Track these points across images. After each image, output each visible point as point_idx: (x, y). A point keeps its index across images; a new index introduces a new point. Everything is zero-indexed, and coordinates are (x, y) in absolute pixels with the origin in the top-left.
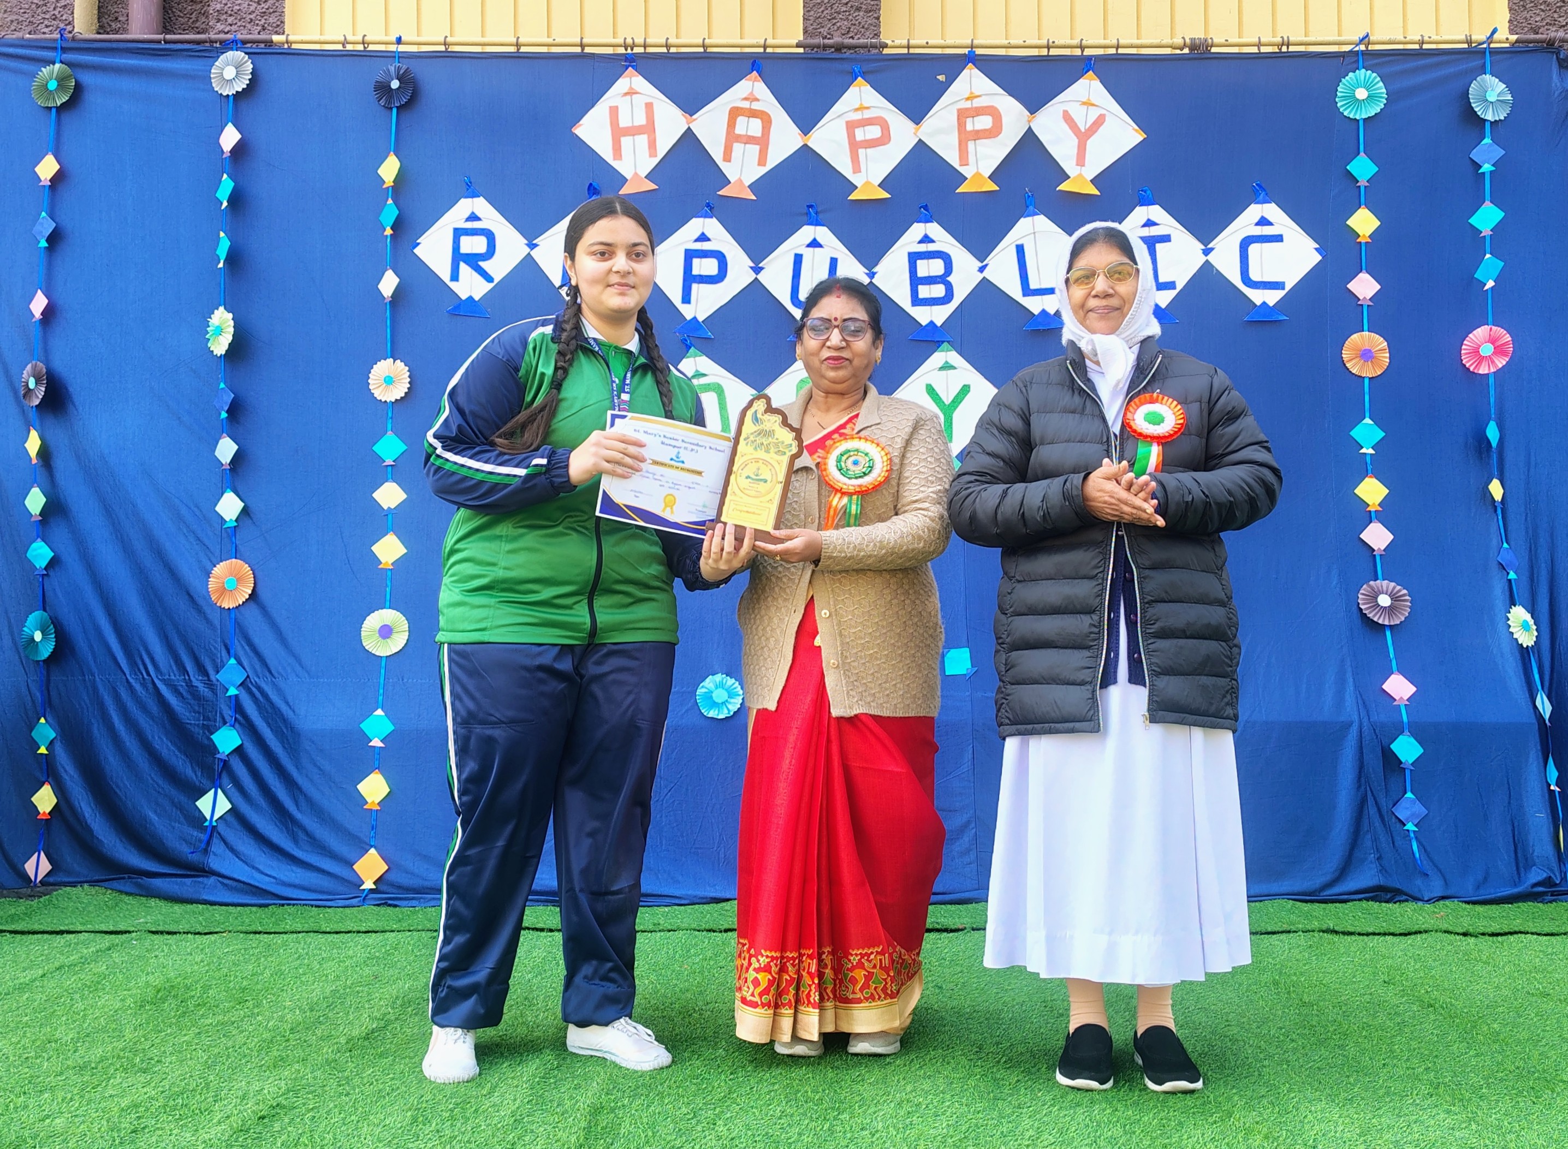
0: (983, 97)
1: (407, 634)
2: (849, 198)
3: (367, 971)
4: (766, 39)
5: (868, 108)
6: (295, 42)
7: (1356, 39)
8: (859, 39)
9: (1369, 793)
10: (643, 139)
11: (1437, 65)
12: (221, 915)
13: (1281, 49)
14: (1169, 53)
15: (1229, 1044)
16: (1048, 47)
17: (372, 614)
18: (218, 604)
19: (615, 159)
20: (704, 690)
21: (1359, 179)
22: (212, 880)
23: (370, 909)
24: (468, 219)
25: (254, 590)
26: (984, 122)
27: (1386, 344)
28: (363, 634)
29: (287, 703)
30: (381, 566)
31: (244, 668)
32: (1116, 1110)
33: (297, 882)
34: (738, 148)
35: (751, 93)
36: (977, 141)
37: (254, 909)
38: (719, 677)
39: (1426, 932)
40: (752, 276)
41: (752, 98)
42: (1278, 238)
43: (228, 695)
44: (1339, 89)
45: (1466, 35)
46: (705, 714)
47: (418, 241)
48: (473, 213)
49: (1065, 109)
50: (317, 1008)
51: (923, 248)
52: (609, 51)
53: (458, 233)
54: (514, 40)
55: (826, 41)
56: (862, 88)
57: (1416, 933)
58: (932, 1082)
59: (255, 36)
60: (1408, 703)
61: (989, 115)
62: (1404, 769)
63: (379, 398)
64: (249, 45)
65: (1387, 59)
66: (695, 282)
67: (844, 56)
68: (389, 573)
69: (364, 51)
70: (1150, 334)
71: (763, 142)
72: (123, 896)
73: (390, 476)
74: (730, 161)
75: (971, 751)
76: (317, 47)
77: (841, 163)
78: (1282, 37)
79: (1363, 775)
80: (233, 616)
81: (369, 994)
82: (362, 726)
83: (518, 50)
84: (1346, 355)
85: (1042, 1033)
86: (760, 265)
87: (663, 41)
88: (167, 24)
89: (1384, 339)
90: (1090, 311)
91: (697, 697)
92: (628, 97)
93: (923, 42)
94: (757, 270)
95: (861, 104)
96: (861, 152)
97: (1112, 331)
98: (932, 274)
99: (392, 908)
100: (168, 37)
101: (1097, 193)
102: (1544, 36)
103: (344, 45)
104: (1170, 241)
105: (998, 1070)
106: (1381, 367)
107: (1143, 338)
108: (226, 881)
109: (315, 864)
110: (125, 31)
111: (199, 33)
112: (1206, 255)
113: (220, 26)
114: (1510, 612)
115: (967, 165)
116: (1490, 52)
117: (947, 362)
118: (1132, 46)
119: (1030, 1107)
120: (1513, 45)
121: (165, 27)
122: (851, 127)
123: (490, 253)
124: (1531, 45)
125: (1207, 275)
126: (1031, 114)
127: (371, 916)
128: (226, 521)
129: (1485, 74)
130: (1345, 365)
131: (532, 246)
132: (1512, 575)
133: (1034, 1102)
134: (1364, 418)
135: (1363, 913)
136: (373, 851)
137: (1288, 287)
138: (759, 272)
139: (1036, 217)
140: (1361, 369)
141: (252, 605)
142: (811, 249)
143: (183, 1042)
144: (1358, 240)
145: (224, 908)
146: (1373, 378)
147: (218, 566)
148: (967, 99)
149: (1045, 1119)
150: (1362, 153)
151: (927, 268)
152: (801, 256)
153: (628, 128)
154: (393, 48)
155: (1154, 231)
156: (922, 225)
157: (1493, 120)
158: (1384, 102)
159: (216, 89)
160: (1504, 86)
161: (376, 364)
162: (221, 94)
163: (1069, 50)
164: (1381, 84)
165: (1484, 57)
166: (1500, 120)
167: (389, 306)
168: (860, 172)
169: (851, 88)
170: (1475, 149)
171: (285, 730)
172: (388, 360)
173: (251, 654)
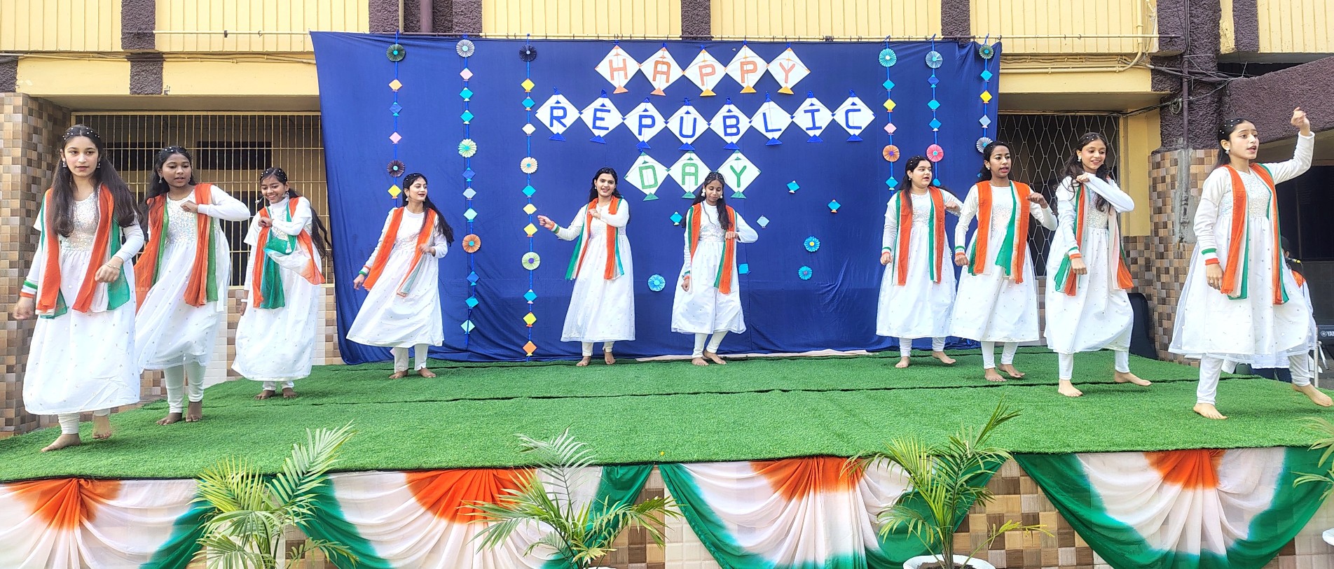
0: (750, 57)
1: (539, 261)
2: (700, 95)
4: (668, 35)
5: (707, 61)
6: (489, 36)
7: (886, 37)
8: (703, 34)
10: (622, 73)
11: (914, 47)
13: (859, 40)
14: (818, 41)
16: (774, 38)
17: (526, 254)
19: (612, 80)
20: (651, 281)
21: (887, 89)
22: (470, 353)
23: (529, 362)
24: (556, 103)
25: (480, 246)
27: (898, 150)
28: (523, 262)
29: (496, 288)
30: (528, 236)
31: (478, 275)
33: (500, 353)
34: (658, 76)
36: (748, 74)
38: (656, 276)
40: (665, 125)
41: (663, 57)
42: (859, 110)
43: (471, 285)
44: (880, 55)
45: (925, 36)
46: (652, 290)
47: (537, 111)
48: (558, 101)
49: (780, 62)
51: (728, 114)
52: (608, 39)
53: (552, 108)
54: (571, 35)
55: (690, 35)
56: (704, 53)
59: (472, 33)
61: (752, 64)
63: (525, 172)
64: (470, 37)
65: (897, 44)
66: (643, 127)
67: (697, 41)
68: (531, 238)
69: (516, 39)
71: (667, 74)
73: (530, 201)
74: (655, 81)
76: (495, 38)
77: (697, 82)
78: (859, 36)
80: (473, 256)
82: (525, 296)
83: (572, 38)
84: (884, 153)
87: (628, 36)
88: (436, 29)
89: (899, 147)
91: (649, 284)
92: (616, 57)
93: (727, 36)
95: (704, 59)
96: (705, 77)
98: (732, 124)
99: (538, 362)
100: (437, 33)
101: (793, 93)
102: (953, 36)
103: (507, 37)
104: (819, 111)
106: (897, 158)
108: (475, 354)
109: (509, 347)
110: (417, 31)
111: (451, 32)
112: (833, 117)
113: (459, 30)
115: (744, 83)
116: (934, 42)
117: (738, 157)
118: (806, 39)
120: (942, 40)
122: (701, 68)
123: (565, 116)
124: (948, 40)
126: (768, 64)
127: (531, 365)
128: (468, 220)
129: (932, 50)
130: (884, 157)
131: (581, 113)
134: (890, 177)
136: (530, 342)
137: (863, 129)
139: (770, 102)
140: (890, 159)
142: (686, 115)
144: (888, 111)
146: (893, 162)
148: (744, 58)
150: (888, 80)
151: (730, 122)
152: (683, 117)
153: (616, 68)
154: (526, 38)
155: (813, 108)
156: (727, 106)
157: (935, 68)
158: (896, 61)
159: (459, 54)
160: (939, 54)
161: (524, 159)
162: (462, 56)
163: (781, 40)
164: (894, 54)
165: (932, 44)
166: (938, 68)
167: (529, 138)
168: (704, 85)
169: (700, 53)
170: (929, 79)
171: (495, 298)
172: (528, 158)
173: (480, 270)
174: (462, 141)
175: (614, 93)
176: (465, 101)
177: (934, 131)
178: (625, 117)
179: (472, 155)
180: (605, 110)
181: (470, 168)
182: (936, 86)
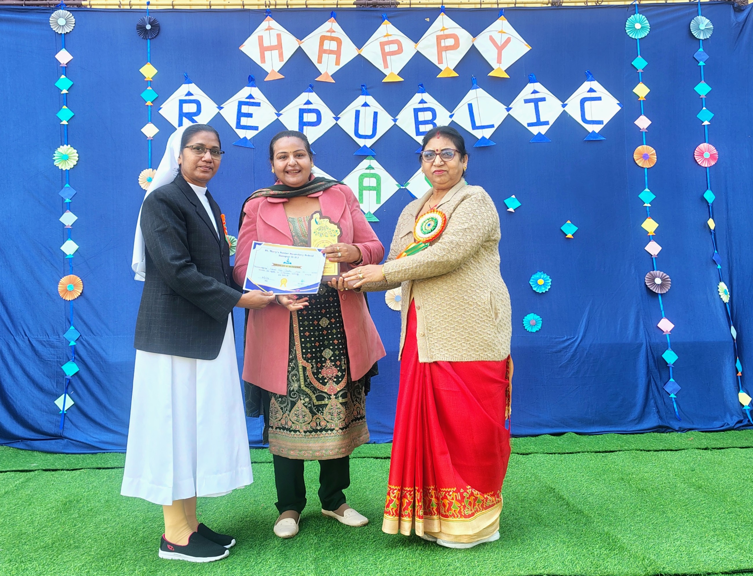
0: (449, 29)
2: (383, 81)
5: (391, 35)
6: (94, 5)
9: (652, 378)
10: (276, 53)
11: (674, 11)
13: (597, 4)
14: (540, 6)
16: (481, 4)
18: (64, 298)
19: (261, 63)
21: (638, 69)
22: (66, 440)
24: (187, 95)
25: (82, 291)
26: (450, 42)
27: (655, 151)
29: (102, 349)
31: (78, 331)
33: (110, 441)
34: (325, 56)
35: (331, 29)
36: (447, 52)
39: (687, 448)
40: (335, 122)
41: (331, 31)
42: (599, 99)
43: (70, 345)
44: (627, 23)
47: (161, 107)
48: (189, 92)
49: (491, 35)
51: (421, 106)
52: (257, 7)
53: (182, 102)
54: (208, 3)
55: (369, 2)
56: (387, 25)
59: (72, 2)
60: (671, 332)
61: (453, 38)
62: (668, 364)
64: (70, 6)
65: (649, 8)
66: (305, 125)
67: (378, 9)
69: (130, 9)
71: (338, 53)
74: (321, 63)
76: (104, 7)
77: (378, 64)
79: (649, 370)
80: (72, 304)
84: (635, 157)
86: (338, 116)
87: (285, 2)
89: (654, 148)
92: (268, 31)
93: (418, 2)
94: (337, 119)
95: (387, 33)
96: (388, 57)
98: (426, 119)
100: (27, 2)
101: (508, 76)
103: (119, 6)
104: (545, 100)
106: (653, 162)
108: (72, 442)
109: (119, 431)
112: (564, 107)
114: (719, 285)
115: (442, 63)
116: (700, 4)
118: (522, 3)
122: (382, 45)
123: (198, 112)
125: (564, 118)
126: (474, 37)
128: (67, 255)
129: (698, 15)
130: (635, 162)
131: (221, 108)
132: (719, 267)
134: (645, 188)
135: (652, 439)
137: (605, 123)
138: (338, 120)
139: (477, 89)
140: (643, 164)
141: (81, 297)
142: (364, 108)
144: (639, 99)
146: (649, 168)
147: (62, 278)
148: (441, 30)
150: (639, 56)
151: (424, 116)
152: (359, 111)
153: (268, 47)
154: (145, 7)
155: (537, 96)
156: (420, 94)
157: (703, 39)
158: (649, 30)
159: (54, 30)
160: (709, 20)
161: (143, 171)
162: (57, 32)
163: (490, 5)
164: (647, 21)
165: (697, 7)
166: (707, 38)
167: (150, 142)
168: (388, 68)
169: (382, 25)
170: (696, 54)
171: (101, 363)
172: (149, 169)
173: (82, 324)
174: (59, 147)
175: (265, 80)
176: (62, 93)
177: (704, 125)
178: (280, 112)
179: (72, 167)
180: (253, 102)
181: (69, 184)
182: (704, 64)
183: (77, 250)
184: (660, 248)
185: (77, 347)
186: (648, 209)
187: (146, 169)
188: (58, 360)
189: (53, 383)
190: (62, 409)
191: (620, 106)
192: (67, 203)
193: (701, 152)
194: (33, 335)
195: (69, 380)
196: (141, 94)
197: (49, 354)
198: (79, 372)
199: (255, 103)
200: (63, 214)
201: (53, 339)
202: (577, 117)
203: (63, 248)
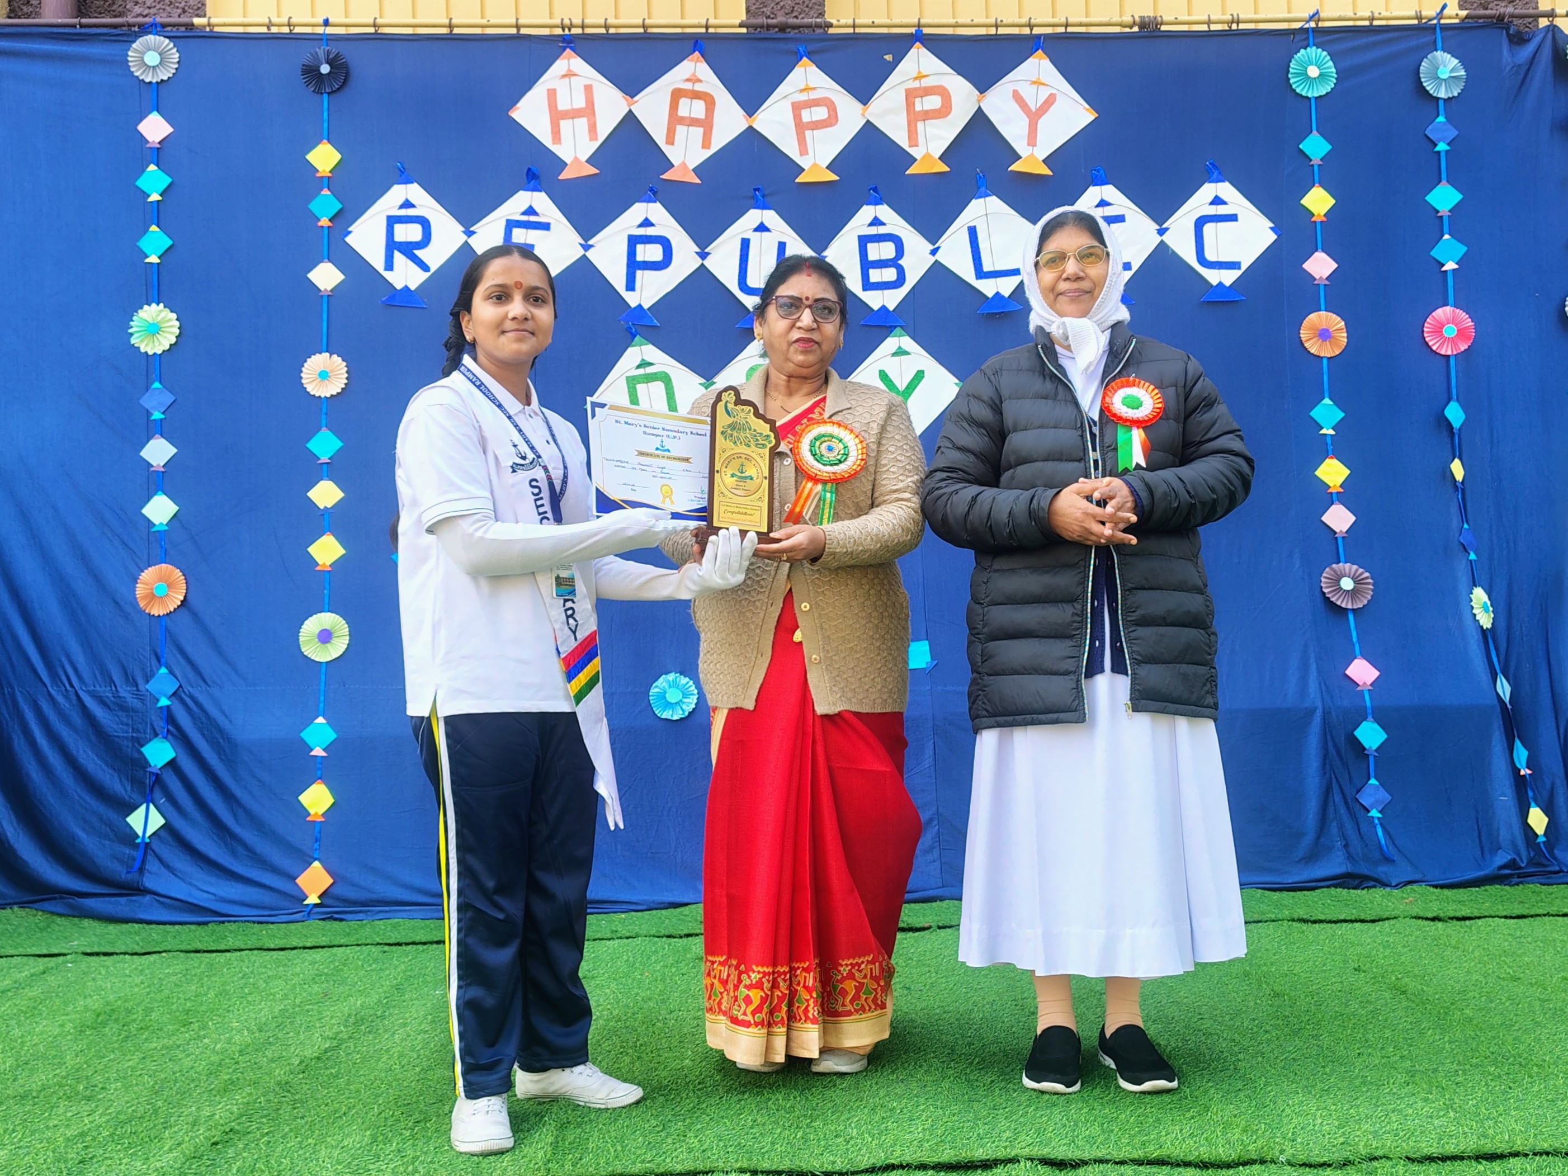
0: (932, 76)
1: (348, 638)
2: (797, 180)
3: (316, 988)
4: (708, 20)
5: (814, 89)
6: (218, 25)
7: (1306, 15)
8: (803, 18)
9: (1334, 780)
10: (582, 123)
11: (1390, 41)
12: (158, 934)
13: (1230, 27)
14: (1117, 31)
15: (1203, 1038)
16: (997, 26)
17: (310, 619)
18: (147, 611)
19: (554, 143)
20: (656, 690)
21: (1312, 158)
22: (148, 898)
23: (315, 924)
24: (402, 207)
25: (185, 597)
26: (933, 102)
27: (1343, 323)
28: (301, 639)
29: (223, 712)
30: (318, 568)
31: (176, 678)
32: (1093, 1109)
33: (237, 898)
34: (681, 130)
35: (694, 74)
36: (926, 122)
37: (193, 927)
38: (671, 676)
39: (1395, 918)
40: (697, 262)
41: (694, 79)
42: (1233, 218)
44: (1292, 65)
45: (1416, 11)
46: (659, 715)
47: (350, 229)
48: (407, 200)
49: (1015, 88)
50: (266, 1029)
51: (873, 231)
52: (546, 32)
53: (392, 221)
54: (447, 21)
55: (770, 21)
56: (808, 68)
57: (1383, 920)
58: (905, 1086)
59: (175, 20)
60: (1371, 688)
61: (938, 94)
62: (1368, 755)
63: (312, 393)
64: (169, 29)
65: (1338, 36)
66: (640, 269)
67: (789, 36)
68: (327, 575)
69: (291, 33)
70: (1120, 318)
71: (706, 124)
72: (55, 917)
73: (325, 473)
74: (672, 144)
75: (932, 747)
76: (240, 30)
77: (789, 147)
78: (1232, 15)
79: (1327, 761)
80: (163, 623)
81: (320, 1013)
82: (303, 735)
83: (451, 31)
84: (1304, 334)
85: (1014, 1032)
86: (707, 250)
87: (602, 22)
88: (82, 7)
89: (1342, 318)
90: (1061, 294)
91: (651, 698)
92: (567, 80)
93: (869, 21)
94: (703, 255)
95: (807, 85)
96: (808, 133)
97: (1084, 314)
98: (883, 258)
99: (337, 923)
100: (84, 21)
101: (1050, 173)
102: (1493, 12)
103: (269, 29)
104: (1123, 221)
105: (972, 1071)
106: (1339, 346)
107: (1113, 323)
108: (162, 899)
109: (256, 879)
110: (38, 15)
111: (115, 16)
112: (1161, 236)
113: (138, 9)
114: (1472, 593)
115: (917, 146)
116: (1441, 28)
117: (900, 348)
118: (1081, 25)
119: (1006, 1108)
120: (1463, 20)
121: (79, 10)
122: (797, 108)
123: (426, 241)
124: (1481, 21)
126: (981, 93)
127: (317, 931)
128: (154, 525)
129: (1436, 50)
130: (1303, 344)
131: (470, 234)
132: (1472, 556)
133: (1009, 1103)
134: (1323, 398)
135: (1332, 901)
136: (316, 864)
137: (1245, 267)
138: (706, 258)
139: (988, 199)
140: (1319, 351)
141: (183, 610)
142: (758, 234)
143: (129, 1067)
144: (1313, 219)
145: (161, 926)
146: (1331, 358)
147: (146, 571)
148: (916, 79)
149: (1022, 1120)
150: (1314, 132)
151: (878, 251)
152: (748, 240)
153: (567, 111)
154: (320, 30)
155: (1105, 211)
156: (871, 207)
157: (1446, 97)
158: (1335, 81)
159: (136, 74)
160: (1457, 61)
161: (310, 357)
162: (143, 80)
163: (1017, 28)
164: (1331, 63)
165: (1435, 33)
166: (1453, 97)
167: (325, 300)
168: (808, 154)
169: (796, 68)
170: (1430, 127)
171: (221, 741)
172: (323, 354)
173: (183, 662)
174: (142, 308)
175: (560, 177)
176: (150, 200)
177: (1446, 271)
178: (590, 242)
179: (167, 347)
180: (536, 222)
181: (161, 383)
182: (1448, 148)
183: (175, 515)
184: (1352, 518)
185: (173, 708)
186: (1329, 440)
187: (317, 355)
188: (134, 735)
189: (126, 783)
190: (140, 833)
191: (1276, 234)
192: (155, 420)
193: (1439, 325)
194: (86, 686)
195: (157, 775)
196: (309, 201)
197: (118, 724)
198: (178, 760)
199: (539, 223)
200: (148, 441)
201: (125, 692)
202: (1188, 254)
203: (146, 511)
